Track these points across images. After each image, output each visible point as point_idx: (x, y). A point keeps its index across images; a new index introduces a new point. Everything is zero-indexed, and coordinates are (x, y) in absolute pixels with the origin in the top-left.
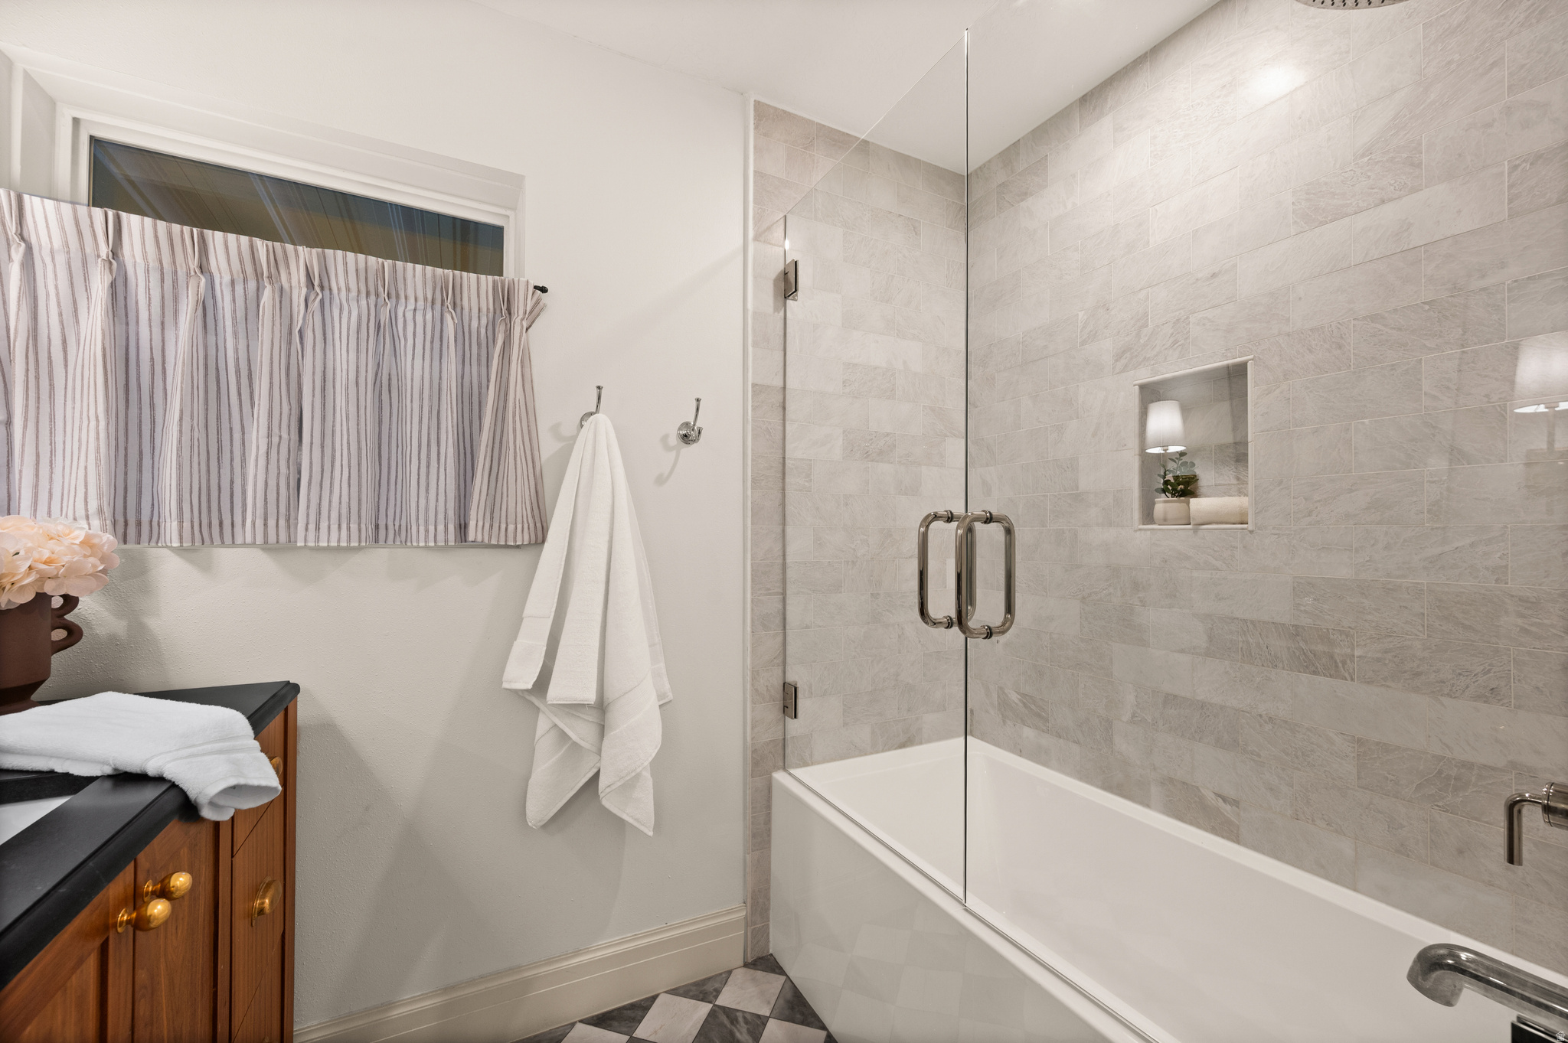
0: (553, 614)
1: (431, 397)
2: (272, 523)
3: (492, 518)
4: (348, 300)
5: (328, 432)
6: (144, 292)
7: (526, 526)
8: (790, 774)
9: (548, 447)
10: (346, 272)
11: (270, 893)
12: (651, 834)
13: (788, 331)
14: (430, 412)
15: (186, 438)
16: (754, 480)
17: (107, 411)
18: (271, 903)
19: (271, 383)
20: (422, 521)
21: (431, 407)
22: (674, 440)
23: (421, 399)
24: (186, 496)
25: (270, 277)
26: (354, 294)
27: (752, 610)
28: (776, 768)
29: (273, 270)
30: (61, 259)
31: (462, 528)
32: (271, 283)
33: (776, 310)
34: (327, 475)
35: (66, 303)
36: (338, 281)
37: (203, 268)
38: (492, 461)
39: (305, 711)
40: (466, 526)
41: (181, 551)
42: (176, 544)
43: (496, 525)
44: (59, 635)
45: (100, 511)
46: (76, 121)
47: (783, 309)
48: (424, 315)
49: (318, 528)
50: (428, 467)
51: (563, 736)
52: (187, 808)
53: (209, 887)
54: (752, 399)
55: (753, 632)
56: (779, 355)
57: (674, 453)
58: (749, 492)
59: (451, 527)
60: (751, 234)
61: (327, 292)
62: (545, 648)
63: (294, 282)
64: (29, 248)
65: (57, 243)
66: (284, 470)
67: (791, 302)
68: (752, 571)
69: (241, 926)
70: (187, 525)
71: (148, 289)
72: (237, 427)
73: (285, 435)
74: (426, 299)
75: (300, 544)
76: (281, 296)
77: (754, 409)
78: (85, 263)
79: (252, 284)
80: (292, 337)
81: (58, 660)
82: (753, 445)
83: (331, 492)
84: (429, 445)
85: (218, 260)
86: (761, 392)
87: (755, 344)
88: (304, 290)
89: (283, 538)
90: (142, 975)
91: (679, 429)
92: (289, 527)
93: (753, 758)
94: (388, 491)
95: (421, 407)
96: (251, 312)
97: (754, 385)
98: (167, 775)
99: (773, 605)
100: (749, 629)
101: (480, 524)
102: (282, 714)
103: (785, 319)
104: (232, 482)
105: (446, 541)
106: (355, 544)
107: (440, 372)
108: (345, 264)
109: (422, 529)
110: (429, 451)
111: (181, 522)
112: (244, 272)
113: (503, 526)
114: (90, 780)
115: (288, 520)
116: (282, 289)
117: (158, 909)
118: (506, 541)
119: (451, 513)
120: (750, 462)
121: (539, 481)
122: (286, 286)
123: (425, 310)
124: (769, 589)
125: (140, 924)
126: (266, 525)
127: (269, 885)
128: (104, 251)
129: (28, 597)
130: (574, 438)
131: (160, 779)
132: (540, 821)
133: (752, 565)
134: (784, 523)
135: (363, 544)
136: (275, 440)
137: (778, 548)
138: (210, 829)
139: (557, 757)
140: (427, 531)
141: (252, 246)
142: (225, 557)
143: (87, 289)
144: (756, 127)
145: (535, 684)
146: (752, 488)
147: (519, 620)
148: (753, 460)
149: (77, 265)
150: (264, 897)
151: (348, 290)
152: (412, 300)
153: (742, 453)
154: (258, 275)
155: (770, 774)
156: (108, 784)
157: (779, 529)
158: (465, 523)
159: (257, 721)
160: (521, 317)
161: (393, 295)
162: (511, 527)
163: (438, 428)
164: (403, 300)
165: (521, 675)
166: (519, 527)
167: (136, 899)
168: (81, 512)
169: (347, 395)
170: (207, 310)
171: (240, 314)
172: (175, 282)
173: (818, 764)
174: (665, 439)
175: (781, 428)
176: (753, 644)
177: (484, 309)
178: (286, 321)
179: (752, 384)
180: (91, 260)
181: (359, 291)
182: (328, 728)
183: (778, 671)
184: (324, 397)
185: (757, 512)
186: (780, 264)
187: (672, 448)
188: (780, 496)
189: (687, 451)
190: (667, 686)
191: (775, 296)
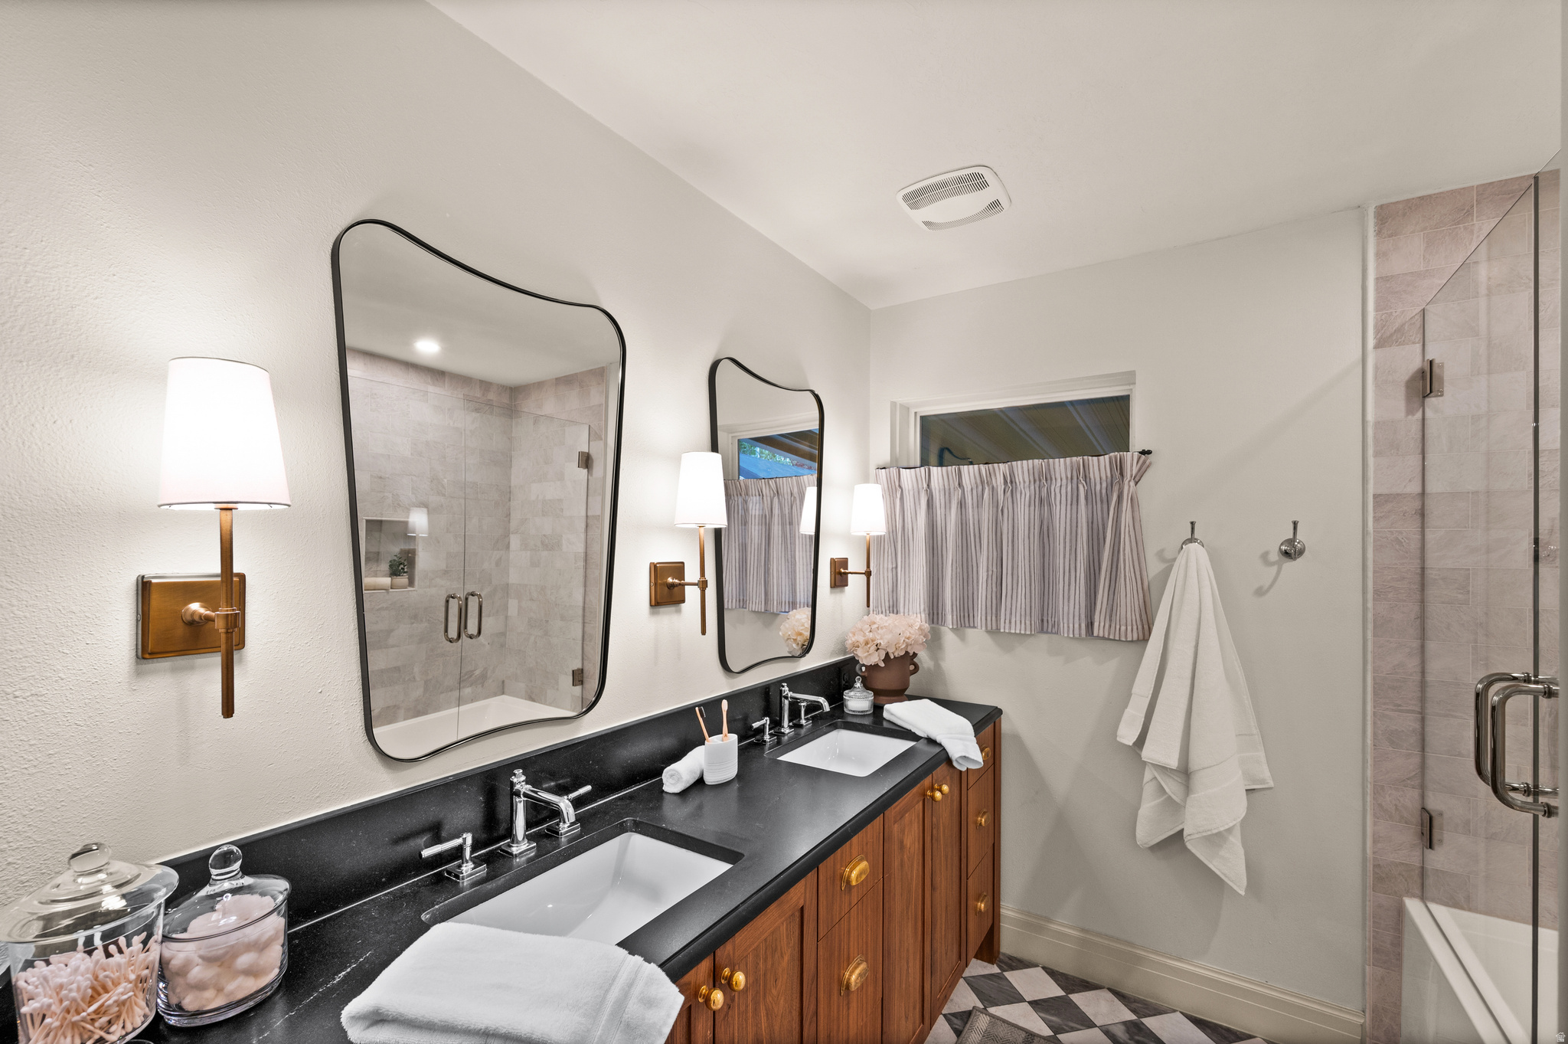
0: (1150, 696)
1: (1071, 540)
2: (989, 618)
3: (1111, 620)
4: (1024, 488)
5: (1015, 566)
6: (938, 499)
7: (1135, 627)
8: (1427, 907)
9: (1154, 568)
10: (1023, 472)
11: (985, 817)
12: (1242, 893)
13: (1427, 432)
14: (1071, 550)
15: (954, 573)
16: (1376, 592)
17: (926, 562)
18: (985, 821)
19: (988, 542)
20: (1065, 621)
21: (1071, 546)
22: (1274, 556)
23: (1065, 543)
24: (955, 603)
25: (988, 482)
26: (1027, 483)
27: (1375, 723)
28: (1407, 895)
29: (989, 479)
30: (911, 493)
31: (1090, 625)
32: (988, 485)
33: (1410, 412)
34: (1015, 591)
35: (913, 512)
36: (1019, 478)
37: (960, 485)
38: (1110, 581)
39: (1006, 725)
40: (1092, 624)
41: (953, 629)
42: (951, 627)
43: (1113, 625)
44: (912, 667)
45: (924, 610)
46: (916, 413)
47: (1421, 410)
48: (1067, 488)
49: (1010, 622)
50: (1069, 586)
51: (1161, 790)
52: (949, 761)
53: (958, 799)
54: (1374, 510)
55: (1374, 745)
56: (1415, 460)
57: (1275, 569)
58: (1370, 605)
59: (1083, 626)
60: (1371, 342)
61: (1014, 484)
62: (1143, 719)
63: (999, 483)
64: (902, 490)
65: (910, 487)
66: (994, 589)
67: (1433, 399)
68: (1375, 684)
69: (971, 827)
70: (955, 617)
71: (940, 500)
72: (975, 565)
73: (995, 570)
74: (1067, 478)
75: (1002, 630)
76: (993, 491)
77: (1376, 520)
78: (919, 492)
79: (980, 488)
80: (998, 511)
81: (912, 678)
82: (1374, 556)
83: (1017, 601)
84: (1069, 572)
85: (967, 481)
86: (1386, 501)
87: (1377, 454)
88: (1003, 487)
89: (994, 627)
90: (934, 819)
91: (1282, 544)
92: (997, 621)
93: (1375, 873)
94: (1049, 598)
95: (1065, 548)
96: (979, 504)
97: (1375, 496)
98: (943, 744)
99: (1408, 723)
100: (1369, 742)
101: (1102, 624)
102: (993, 724)
103: (1423, 419)
104: (973, 594)
105: (1080, 635)
106: (1028, 632)
107: (1077, 523)
108: (1022, 468)
109: (1066, 625)
110: (1070, 575)
111: (953, 616)
112: (976, 483)
113: (1118, 627)
114: (921, 738)
115: (996, 617)
116: (993, 487)
117: (938, 795)
118: (1120, 637)
119: (1083, 616)
120: (1370, 574)
121: (1147, 594)
122: (995, 485)
123: (1067, 485)
124: (1400, 706)
125: (933, 798)
126: (986, 619)
127: (985, 813)
128: (925, 486)
129: (902, 653)
130: (1174, 560)
131: (940, 745)
132: (1145, 844)
133: (1374, 678)
134: (1423, 636)
135: (1033, 633)
136: (990, 573)
137: (1413, 664)
138: (959, 773)
139: (1158, 801)
140: (1068, 627)
141: (979, 469)
142: (970, 632)
143: (920, 504)
144: (1379, 233)
145: (1134, 744)
146: (1374, 599)
147: (1129, 695)
148: (1375, 572)
149: (916, 494)
150: (982, 817)
151: (1024, 482)
152: (1059, 480)
153: (1361, 564)
154: (982, 482)
155: (1401, 896)
156: (926, 741)
157: (1416, 644)
158: (1091, 623)
159: (978, 728)
160: (1129, 479)
161: (1049, 478)
162: (1123, 628)
163: (1076, 560)
164: (1054, 480)
165: (1128, 735)
166: (1129, 628)
167: (933, 789)
168: (918, 611)
169: (1024, 544)
170: (962, 504)
171: (975, 505)
172: (950, 493)
173: (1480, 913)
174: (1265, 556)
175: (1419, 537)
176: (1374, 758)
177: (1104, 478)
178: (995, 504)
179: (1374, 495)
180: (921, 490)
181: (1030, 482)
182: (1017, 738)
183: (1415, 794)
184: (1013, 546)
185: (1381, 626)
186: (1416, 363)
187: (1272, 564)
188: (1416, 608)
189: (1289, 566)
190: (1266, 774)
191: (1409, 399)
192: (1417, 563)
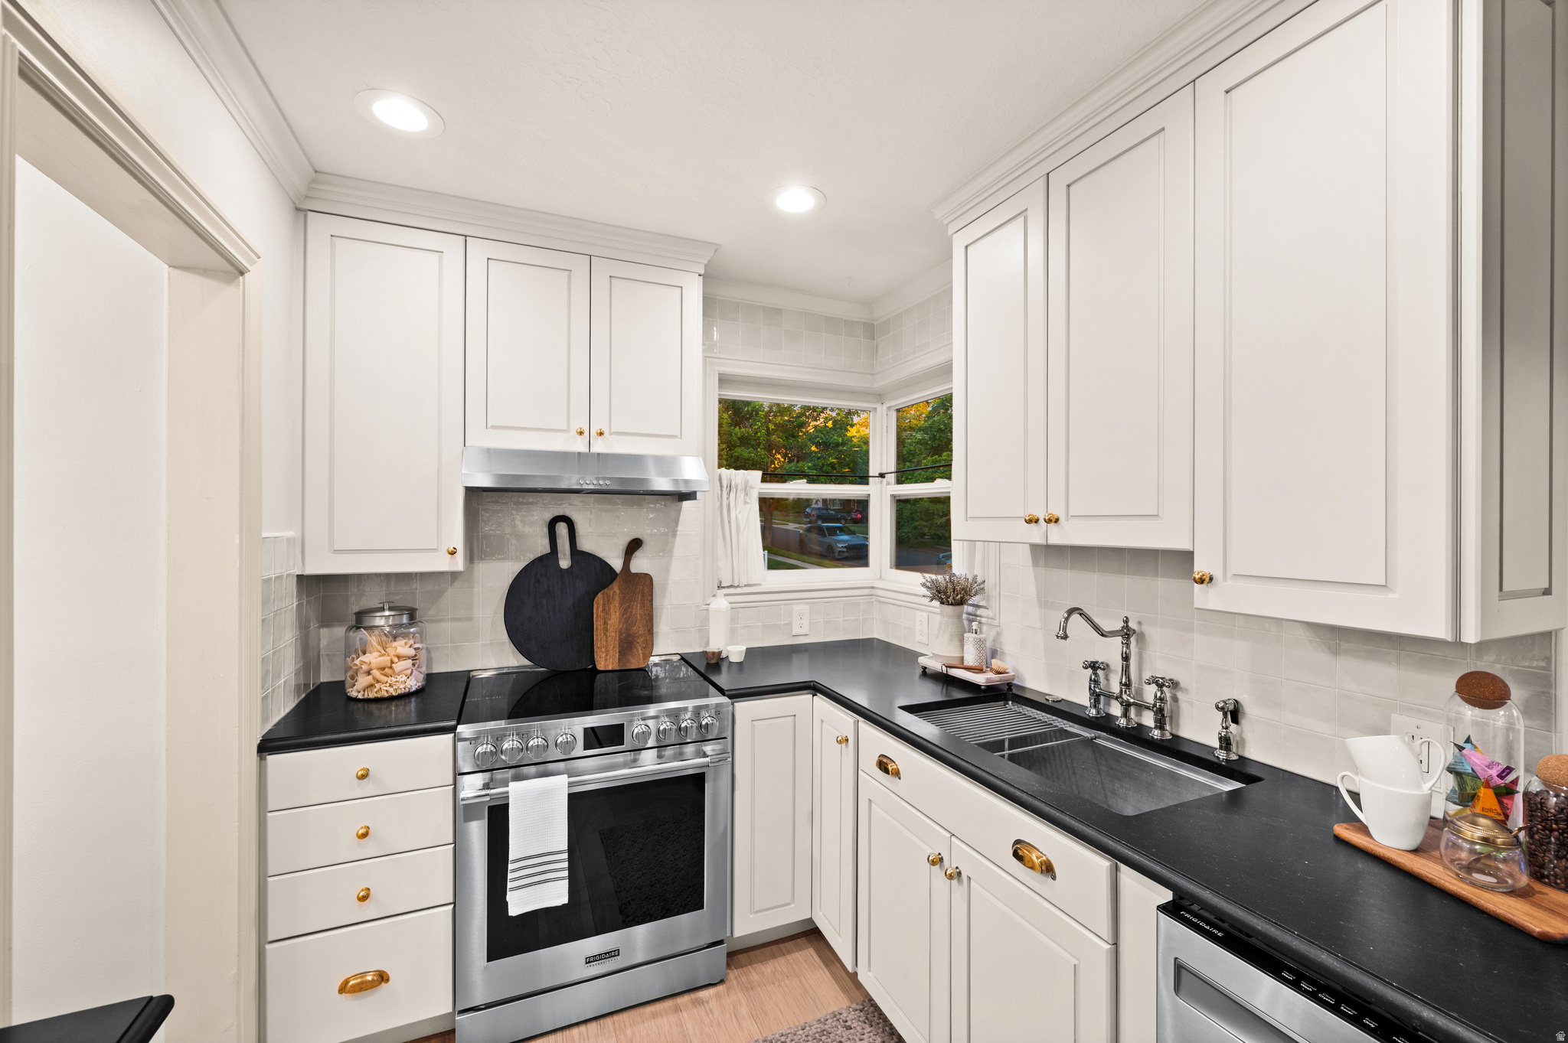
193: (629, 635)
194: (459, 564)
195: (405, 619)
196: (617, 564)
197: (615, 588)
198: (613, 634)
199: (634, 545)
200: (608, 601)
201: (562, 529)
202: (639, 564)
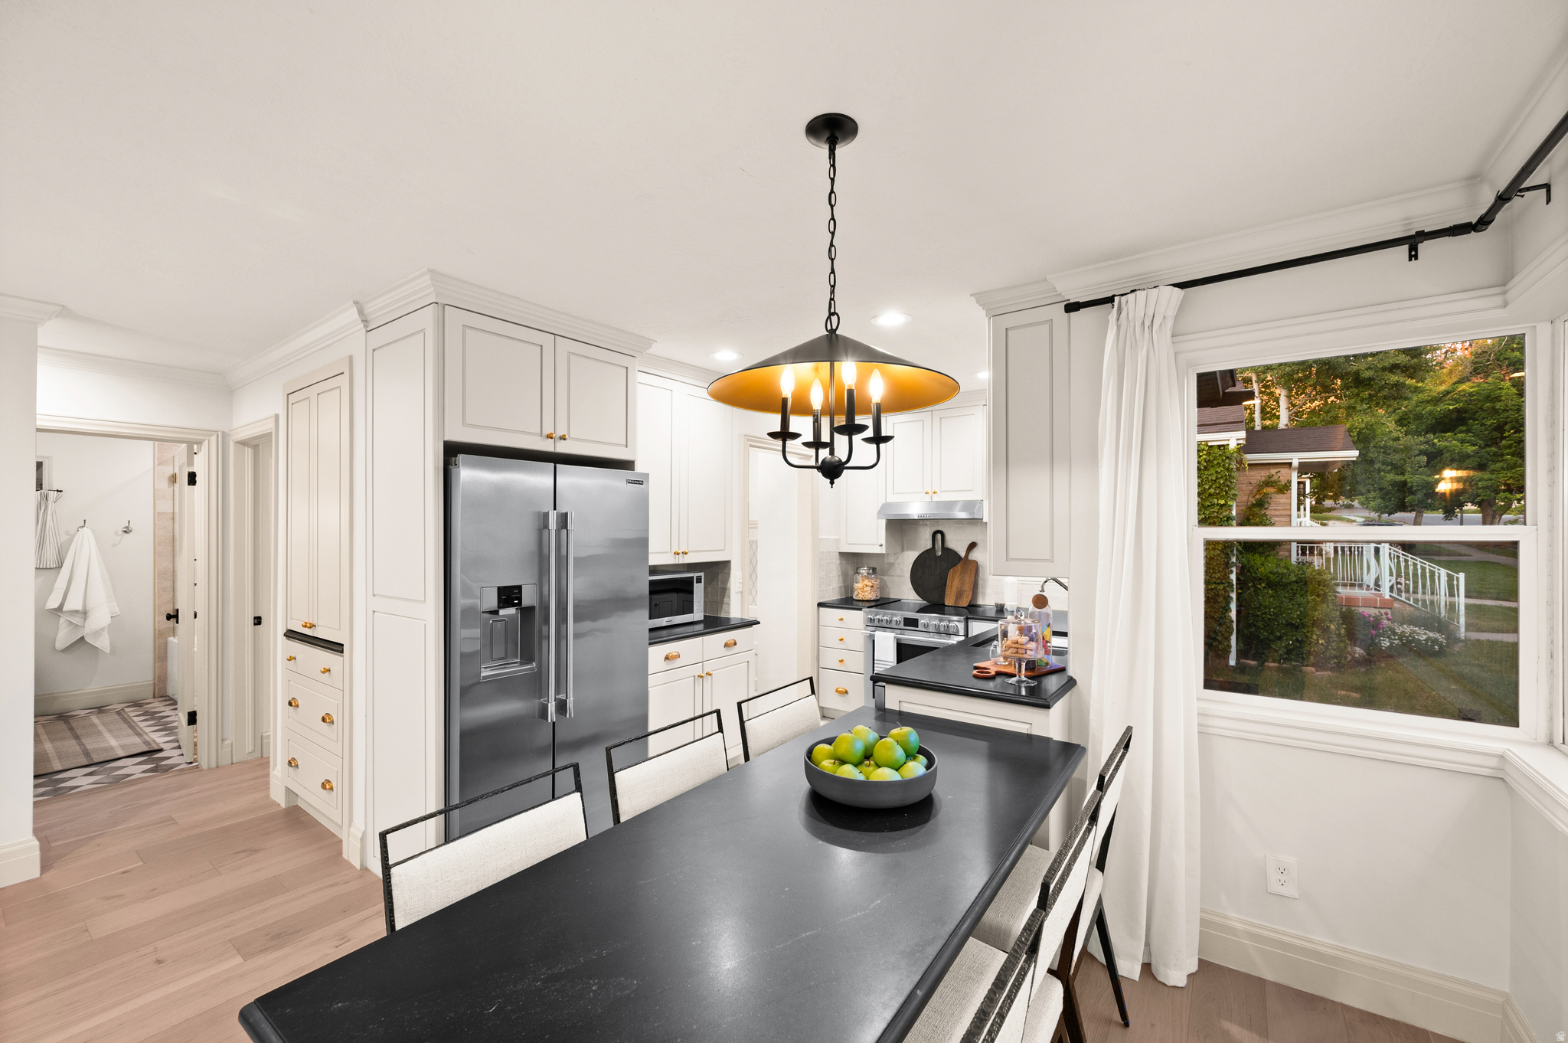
0: (65, 587)
7: (57, 563)
12: (109, 652)
13: (175, 494)
16: (159, 544)
22: (120, 532)
27: (158, 585)
28: (169, 636)
33: (169, 487)
47: (173, 487)
51: (71, 623)
54: (156, 518)
56: (171, 502)
57: (120, 537)
58: (156, 547)
60: (156, 464)
62: (62, 595)
68: (158, 573)
77: (157, 521)
82: (157, 532)
86: (161, 515)
87: (159, 499)
91: (123, 528)
97: (157, 514)
99: (169, 583)
103: (174, 489)
113: (45, 563)
120: (157, 538)
121: (60, 549)
124: (166, 579)
130: (75, 534)
133: (158, 571)
134: (174, 557)
137: (171, 565)
139: (69, 629)
145: (58, 607)
146: (158, 546)
147: (52, 590)
153: (152, 534)
155: (166, 638)
157: (172, 559)
160: (51, 502)
162: (48, 563)
165: (53, 604)
166: (51, 563)
174: (115, 533)
175: (172, 526)
185: (161, 554)
186: (171, 473)
187: (118, 535)
188: (172, 548)
189: (126, 535)
190: (117, 609)
191: (169, 484)
192: (172, 534)
193: (961, 590)
194: (883, 550)
195: (871, 571)
196: (963, 554)
197: (959, 566)
198: (954, 589)
199: (972, 546)
200: (955, 573)
201: (939, 536)
202: (975, 555)
